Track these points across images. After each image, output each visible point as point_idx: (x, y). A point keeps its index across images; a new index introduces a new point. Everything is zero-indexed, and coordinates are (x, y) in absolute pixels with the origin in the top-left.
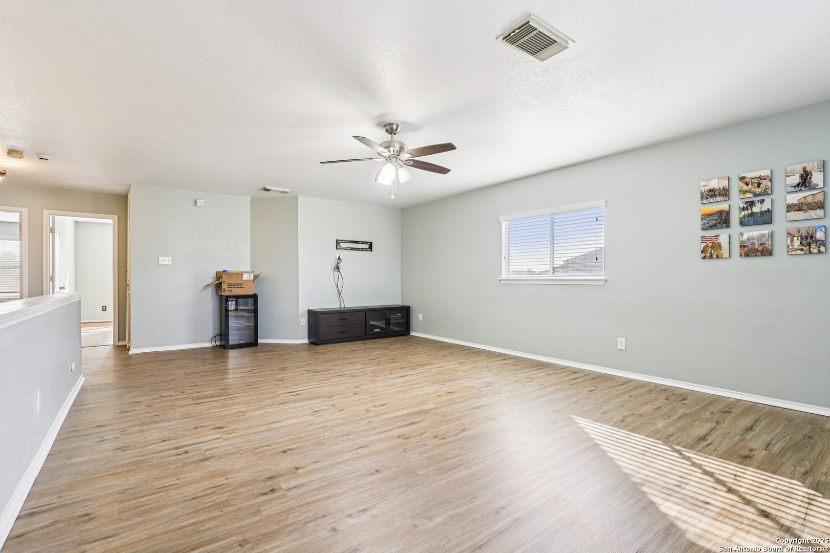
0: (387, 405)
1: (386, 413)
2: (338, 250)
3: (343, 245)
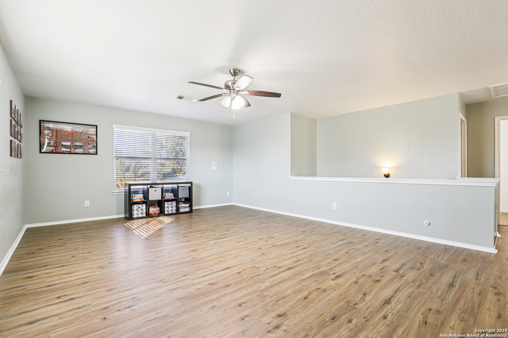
0: (236, 242)
1: (237, 238)
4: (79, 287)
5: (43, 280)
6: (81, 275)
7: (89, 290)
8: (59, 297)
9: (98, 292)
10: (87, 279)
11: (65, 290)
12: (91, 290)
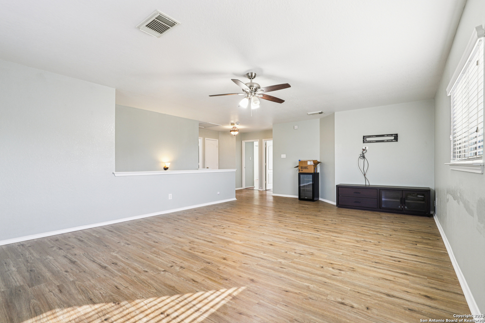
2: (364, 144)
3: (368, 139)
4: (383, 262)
5: (412, 285)
6: (375, 271)
7: (378, 257)
8: (399, 261)
9: (373, 253)
10: (374, 265)
11: (394, 264)
12: (376, 256)
